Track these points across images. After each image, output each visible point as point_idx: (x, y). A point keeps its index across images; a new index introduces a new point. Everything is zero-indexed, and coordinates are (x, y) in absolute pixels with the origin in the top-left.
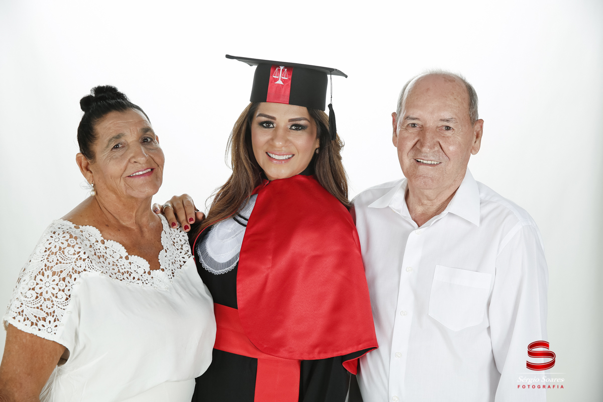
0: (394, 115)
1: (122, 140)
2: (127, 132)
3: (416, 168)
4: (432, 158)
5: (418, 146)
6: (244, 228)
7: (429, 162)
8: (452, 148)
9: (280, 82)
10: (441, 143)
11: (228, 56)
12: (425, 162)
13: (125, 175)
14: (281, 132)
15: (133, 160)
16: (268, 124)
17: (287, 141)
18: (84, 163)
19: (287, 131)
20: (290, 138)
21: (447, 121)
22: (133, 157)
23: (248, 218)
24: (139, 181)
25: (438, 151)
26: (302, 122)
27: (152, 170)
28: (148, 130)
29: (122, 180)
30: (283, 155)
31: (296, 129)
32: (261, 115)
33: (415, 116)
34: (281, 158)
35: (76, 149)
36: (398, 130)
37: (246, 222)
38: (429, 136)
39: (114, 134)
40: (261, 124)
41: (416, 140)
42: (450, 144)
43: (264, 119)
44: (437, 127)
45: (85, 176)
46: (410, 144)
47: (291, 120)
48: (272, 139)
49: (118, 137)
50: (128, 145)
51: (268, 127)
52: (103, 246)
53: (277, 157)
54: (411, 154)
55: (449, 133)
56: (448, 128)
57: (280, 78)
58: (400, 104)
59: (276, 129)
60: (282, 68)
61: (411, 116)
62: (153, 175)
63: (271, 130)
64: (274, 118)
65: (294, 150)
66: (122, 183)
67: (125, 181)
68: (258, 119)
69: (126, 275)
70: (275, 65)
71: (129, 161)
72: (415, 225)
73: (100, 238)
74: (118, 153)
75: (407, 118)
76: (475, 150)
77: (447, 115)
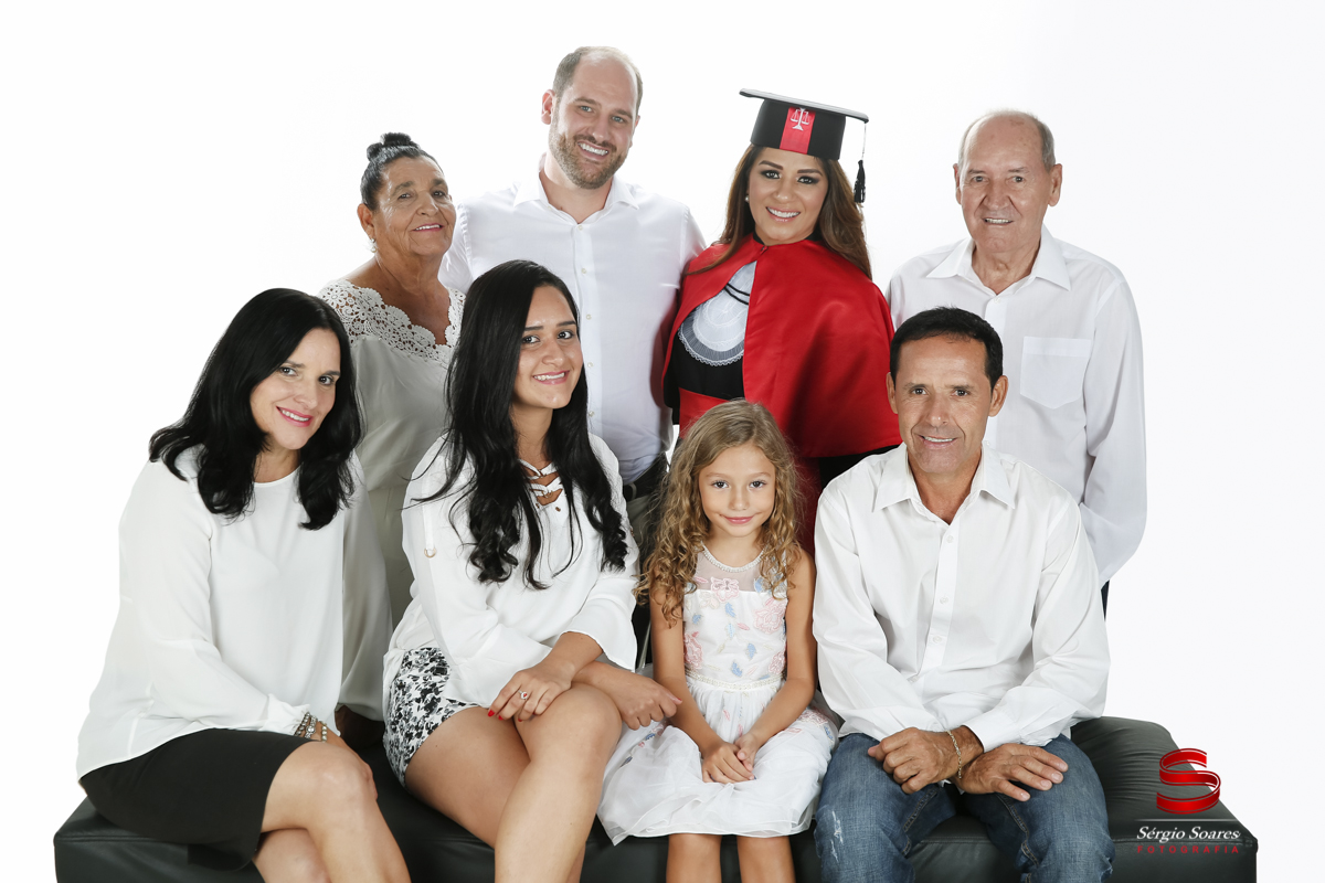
0: (956, 168)
1: (411, 189)
2: (417, 181)
3: (985, 229)
4: (1001, 216)
5: (985, 202)
6: (746, 309)
7: (1000, 221)
8: (1023, 203)
9: (799, 127)
10: (1012, 197)
11: (742, 93)
12: (995, 221)
13: (410, 228)
14: (787, 184)
15: (422, 211)
16: (772, 173)
17: (793, 195)
18: (365, 215)
19: (794, 183)
20: (798, 193)
21: (1017, 171)
22: (422, 208)
23: (749, 292)
24: (426, 235)
25: (1008, 207)
26: (813, 175)
27: (441, 227)
28: (440, 182)
29: (407, 235)
30: (788, 212)
31: (807, 183)
32: (764, 162)
33: (979, 169)
34: (785, 215)
35: (358, 199)
36: (962, 185)
37: (747, 299)
38: (996, 190)
39: (402, 181)
40: (764, 173)
41: (983, 196)
42: (1022, 199)
43: (768, 167)
44: (1006, 179)
45: (365, 229)
46: (977, 201)
47: (800, 171)
48: (777, 193)
49: (407, 185)
50: (417, 195)
51: (772, 177)
52: (383, 312)
53: (779, 214)
54: (979, 213)
55: (1020, 186)
56: (1019, 179)
57: (800, 124)
58: (962, 154)
59: (783, 181)
60: (802, 110)
61: (975, 169)
62: (441, 231)
63: (775, 181)
64: (780, 168)
65: (800, 207)
66: (407, 238)
67: (410, 235)
68: (758, 167)
69: (408, 345)
70: (795, 107)
71: (417, 212)
72: (992, 293)
73: (381, 303)
74: (405, 203)
75: (970, 171)
76: (1053, 200)
77: (1016, 164)
